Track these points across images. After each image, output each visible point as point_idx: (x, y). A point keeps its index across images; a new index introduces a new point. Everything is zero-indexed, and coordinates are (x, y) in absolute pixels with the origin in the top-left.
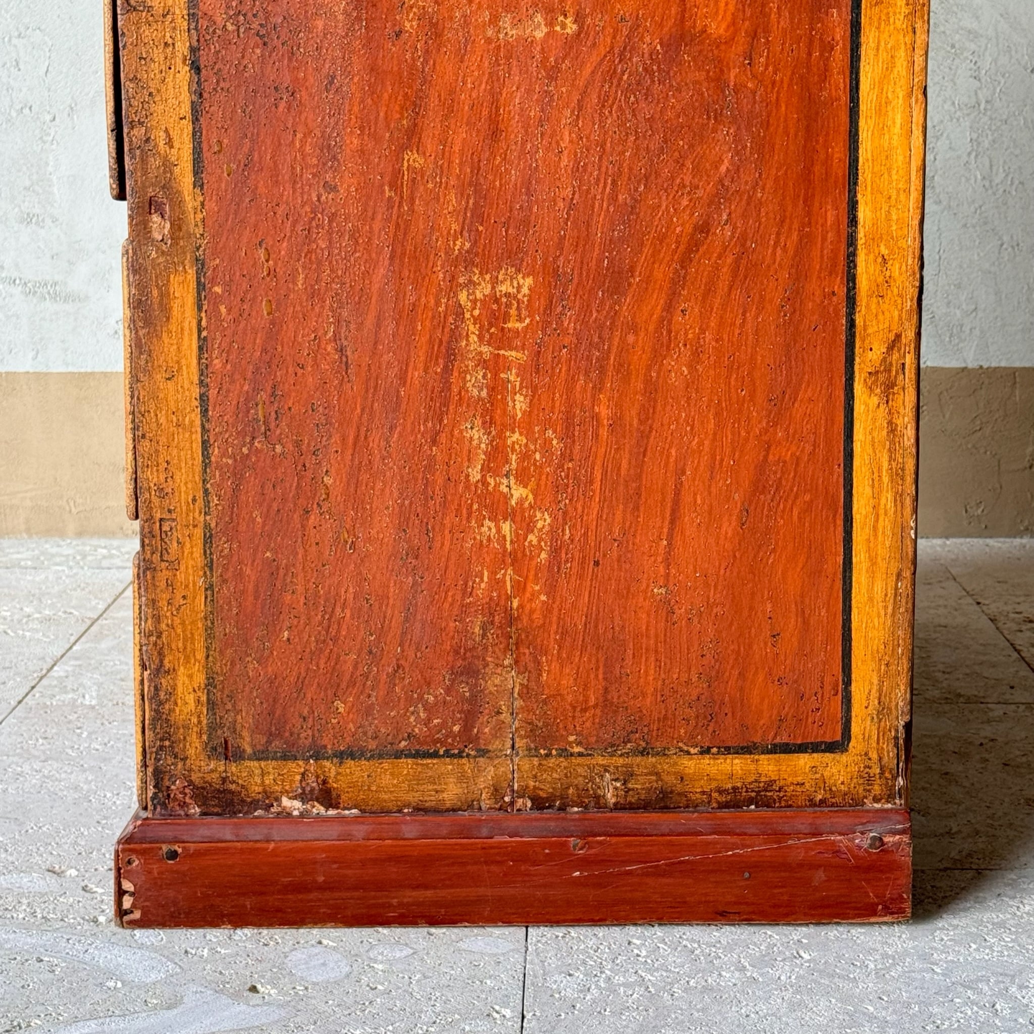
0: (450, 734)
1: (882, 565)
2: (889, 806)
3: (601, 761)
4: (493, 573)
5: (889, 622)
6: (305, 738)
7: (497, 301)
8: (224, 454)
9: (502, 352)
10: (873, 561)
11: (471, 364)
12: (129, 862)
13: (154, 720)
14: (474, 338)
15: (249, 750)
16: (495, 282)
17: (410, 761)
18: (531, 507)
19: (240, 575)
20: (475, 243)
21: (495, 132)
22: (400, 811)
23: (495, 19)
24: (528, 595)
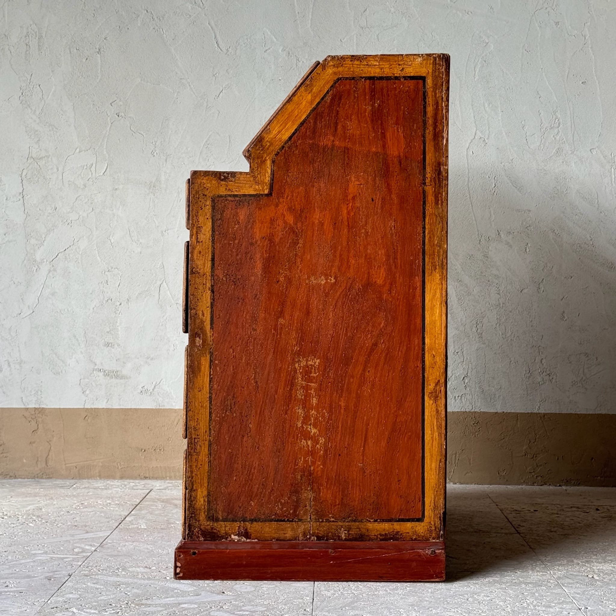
0: (289, 513)
1: (435, 457)
2: (438, 541)
3: (340, 524)
4: (305, 458)
5: (437, 477)
6: (240, 514)
7: (308, 367)
8: (216, 416)
9: (309, 384)
10: (432, 456)
11: (299, 388)
12: (180, 556)
13: (189, 507)
14: (300, 379)
15: (221, 518)
16: (307, 361)
17: (275, 523)
18: (318, 436)
19: (220, 458)
20: (301, 348)
21: (308, 313)
22: (271, 540)
23: (309, 277)
24: (316, 465)
